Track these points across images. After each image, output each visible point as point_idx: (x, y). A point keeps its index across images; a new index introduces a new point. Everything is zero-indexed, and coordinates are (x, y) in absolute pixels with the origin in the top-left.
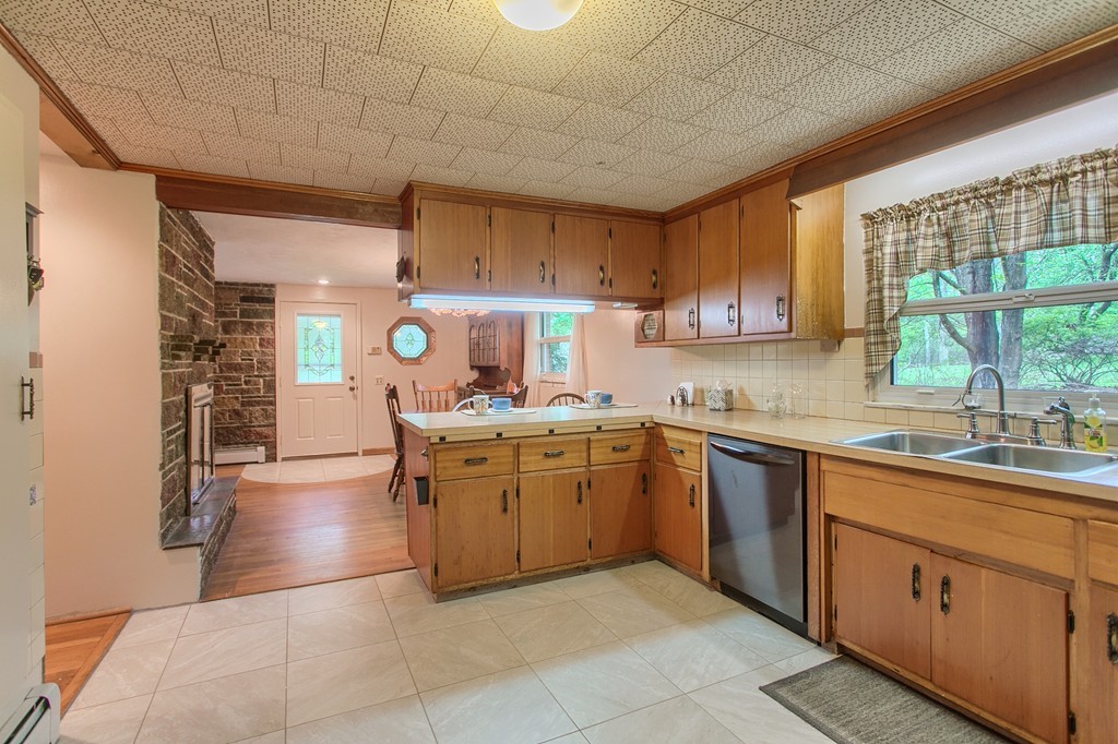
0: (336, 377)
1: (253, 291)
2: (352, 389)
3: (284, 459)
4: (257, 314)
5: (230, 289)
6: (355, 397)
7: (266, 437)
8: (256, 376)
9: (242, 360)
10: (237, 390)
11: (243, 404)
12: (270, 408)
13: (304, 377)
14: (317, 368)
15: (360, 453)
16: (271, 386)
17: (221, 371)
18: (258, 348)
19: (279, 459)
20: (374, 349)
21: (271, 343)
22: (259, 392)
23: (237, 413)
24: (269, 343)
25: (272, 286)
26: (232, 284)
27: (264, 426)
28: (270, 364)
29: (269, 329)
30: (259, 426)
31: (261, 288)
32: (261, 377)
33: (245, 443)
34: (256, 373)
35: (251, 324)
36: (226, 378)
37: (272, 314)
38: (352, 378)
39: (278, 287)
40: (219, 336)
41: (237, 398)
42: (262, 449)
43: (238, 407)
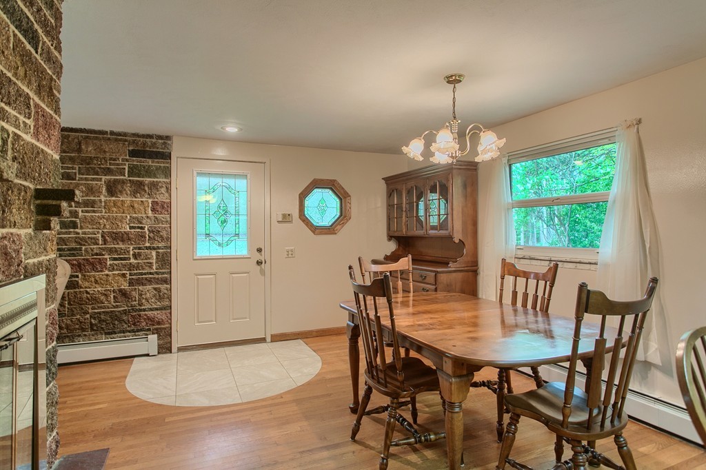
0: (240, 248)
1: (144, 144)
2: (259, 263)
3: (180, 349)
4: (149, 172)
5: (116, 140)
6: (263, 273)
7: (159, 323)
8: (147, 248)
9: (131, 228)
10: (124, 266)
11: (131, 284)
12: (163, 287)
13: (204, 249)
14: (219, 239)
15: (269, 339)
16: (165, 261)
17: (105, 242)
18: (150, 213)
19: (174, 349)
20: (284, 216)
21: (166, 207)
22: (151, 267)
23: (124, 294)
24: (163, 208)
25: (168, 138)
26: (119, 134)
27: (157, 309)
28: (164, 234)
29: (163, 190)
30: (151, 310)
31: (154, 140)
32: (154, 249)
33: (133, 331)
34: (147, 245)
35: (141, 184)
36: (111, 251)
37: (167, 172)
38: (259, 250)
39: (175, 140)
40: (103, 198)
41: (124, 275)
42: (153, 338)
43: (125, 286)
